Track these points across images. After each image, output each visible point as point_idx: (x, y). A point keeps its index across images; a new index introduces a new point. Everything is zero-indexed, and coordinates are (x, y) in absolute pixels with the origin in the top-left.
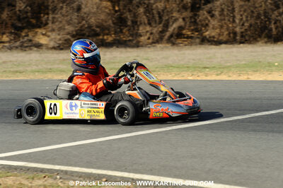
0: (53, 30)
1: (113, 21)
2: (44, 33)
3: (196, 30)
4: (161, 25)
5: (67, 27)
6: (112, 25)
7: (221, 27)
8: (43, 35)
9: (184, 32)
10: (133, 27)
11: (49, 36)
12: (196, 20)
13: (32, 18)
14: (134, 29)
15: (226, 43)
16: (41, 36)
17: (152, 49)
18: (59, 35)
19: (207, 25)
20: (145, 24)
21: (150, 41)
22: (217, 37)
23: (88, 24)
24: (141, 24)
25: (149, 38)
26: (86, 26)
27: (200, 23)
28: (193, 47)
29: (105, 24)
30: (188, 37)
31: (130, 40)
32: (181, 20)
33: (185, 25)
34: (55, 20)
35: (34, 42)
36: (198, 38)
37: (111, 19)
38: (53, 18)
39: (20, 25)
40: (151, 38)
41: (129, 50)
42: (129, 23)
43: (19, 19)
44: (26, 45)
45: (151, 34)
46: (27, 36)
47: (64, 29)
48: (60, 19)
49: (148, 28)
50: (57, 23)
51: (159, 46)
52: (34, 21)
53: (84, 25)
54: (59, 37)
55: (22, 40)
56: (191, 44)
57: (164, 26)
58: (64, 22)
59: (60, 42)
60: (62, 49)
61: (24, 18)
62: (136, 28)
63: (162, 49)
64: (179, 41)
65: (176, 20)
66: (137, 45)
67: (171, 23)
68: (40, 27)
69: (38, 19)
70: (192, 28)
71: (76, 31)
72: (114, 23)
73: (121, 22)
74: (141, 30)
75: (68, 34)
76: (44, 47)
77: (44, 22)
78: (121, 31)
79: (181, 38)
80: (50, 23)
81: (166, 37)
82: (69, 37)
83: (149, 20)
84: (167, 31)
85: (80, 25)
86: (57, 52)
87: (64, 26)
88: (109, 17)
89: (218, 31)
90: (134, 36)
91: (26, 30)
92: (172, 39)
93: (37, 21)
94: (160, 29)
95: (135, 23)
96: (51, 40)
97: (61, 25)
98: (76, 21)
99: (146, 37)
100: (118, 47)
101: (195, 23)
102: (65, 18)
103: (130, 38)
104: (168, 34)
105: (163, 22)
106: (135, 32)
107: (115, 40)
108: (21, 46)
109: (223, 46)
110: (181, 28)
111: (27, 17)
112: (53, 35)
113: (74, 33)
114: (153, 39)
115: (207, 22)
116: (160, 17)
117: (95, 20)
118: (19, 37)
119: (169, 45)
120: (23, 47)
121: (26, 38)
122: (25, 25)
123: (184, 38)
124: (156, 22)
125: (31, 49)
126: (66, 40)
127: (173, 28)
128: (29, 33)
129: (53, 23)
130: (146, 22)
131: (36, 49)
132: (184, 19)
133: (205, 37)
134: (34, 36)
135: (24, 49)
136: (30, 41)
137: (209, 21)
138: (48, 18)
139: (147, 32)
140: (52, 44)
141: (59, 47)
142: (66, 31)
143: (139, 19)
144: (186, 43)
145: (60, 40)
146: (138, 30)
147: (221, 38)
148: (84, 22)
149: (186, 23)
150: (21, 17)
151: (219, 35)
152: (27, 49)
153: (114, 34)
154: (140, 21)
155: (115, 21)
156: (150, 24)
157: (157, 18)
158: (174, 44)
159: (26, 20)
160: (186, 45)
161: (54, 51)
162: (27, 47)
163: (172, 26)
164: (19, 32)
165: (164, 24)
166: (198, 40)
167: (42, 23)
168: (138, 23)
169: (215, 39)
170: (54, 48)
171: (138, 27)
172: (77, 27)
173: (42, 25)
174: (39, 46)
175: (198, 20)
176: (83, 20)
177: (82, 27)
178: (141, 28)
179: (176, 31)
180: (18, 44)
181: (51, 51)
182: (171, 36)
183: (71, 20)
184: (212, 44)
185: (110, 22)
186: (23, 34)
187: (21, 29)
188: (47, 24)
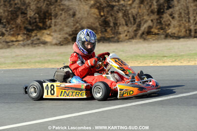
0: (55, 31)
1: (99, 23)
2: (49, 33)
3: (162, 28)
4: (135, 26)
5: (65, 29)
6: (99, 26)
7: (180, 26)
8: (48, 34)
9: (152, 30)
10: (115, 27)
11: (52, 36)
12: (161, 21)
13: (40, 23)
14: (115, 29)
15: (184, 37)
16: (47, 36)
17: (129, 43)
18: (60, 34)
19: (169, 24)
20: (123, 25)
21: (127, 37)
22: (176, 33)
23: (81, 26)
24: (120, 25)
25: (126, 36)
26: (80, 27)
27: (164, 23)
28: (159, 41)
29: (93, 26)
30: (156, 34)
31: (112, 38)
32: (150, 21)
33: (153, 25)
34: (57, 24)
35: (41, 40)
36: (163, 34)
37: (98, 22)
38: (55, 22)
39: (31, 28)
40: (128, 35)
41: (112, 44)
42: (112, 24)
43: (30, 23)
44: (35, 42)
45: (128, 32)
46: (36, 36)
47: (64, 30)
48: (60, 23)
49: (126, 28)
50: (58, 26)
51: (134, 41)
52: (41, 25)
53: (78, 27)
54: (59, 36)
55: (32, 39)
56: (157, 39)
57: (137, 26)
58: (63, 25)
59: (61, 40)
60: (62, 45)
61: (34, 23)
62: (117, 28)
63: (136, 43)
64: (149, 37)
65: (146, 21)
66: (118, 41)
67: (142, 24)
68: (45, 29)
69: (44, 23)
70: (158, 27)
71: (72, 31)
72: (100, 25)
73: (105, 23)
74: (121, 29)
75: (67, 33)
76: (49, 44)
77: (48, 25)
78: (106, 31)
79: (150, 35)
80: (53, 25)
81: (139, 34)
82: (67, 36)
83: (126, 22)
84: (140, 30)
85: (75, 27)
86: (59, 47)
87: (63, 28)
88: (97, 20)
89: (177, 29)
90: (116, 34)
91: (35, 32)
92: (144, 36)
93: (43, 25)
94: (135, 29)
95: (115, 24)
96: (54, 38)
97: (61, 27)
98: (72, 24)
99: (125, 35)
100: (103, 42)
101: (160, 23)
102: (64, 22)
103: (113, 36)
104: (140, 32)
105: (136, 24)
106: (116, 31)
107: (101, 37)
108: (32, 43)
109: (182, 40)
110: (150, 27)
111: (36, 22)
112: (55, 35)
113: (71, 33)
114: (130, 36)
115: (169, 22)
116: (134, 20)
117: (86, 23)
118: (30, 37)
119: (141, 40)
120: (33, 44)
121: (35, 37)
122: (34, 28)
123: (153, 35)
124: (131, 23)
125: (39, 46)
126: (65, 38)
127: (144, 27)
128: (38, 34)
129: (55, 25)
130: (124, 23)
131: (42, 45)
132: (152, 21)
133: (168, 34)
134: (41, 36)
135: (34, 45)
136: (39, 39)
137: (171, 22)
138: (51, 22)
139: (125, 31)
140: (54, 41)
141: (60, 43)
142: (65, 32)
143: (118, 22)
144: (154, 38)
145: (60, 38)
146: (118, 29)
147: (180, 34)
148: (78, 25)
149: (154, 24)
150: (32, 22)
151: (179, 32)
152: (36, 45)
153: (101, 33)
154: (120, 23)
155: (101, 24)
156: (127, 25)
157: (132, 21)
158: (145, 39)
159: (35, 24)
160: (154, 40)
161: (56, 47)
162: (36, 44)
163: (143, 26)
164: (30, 33)
165: (138, 25)
166: (163, 36)
167: (47, 26)
168: (118, 24)
169: (176, 35)
170: (56, 44)
171: (118, 27)
172: (72, 28)
173: (47, 28)
174: (45, 43)
175: (162, 21)
176: (77, 23)
177: (76, 28)
178: (120, 28)
179: (146, 30)
180: (29, 42)
181: (53, 47)
182: (143, 33)
183: (68, 23)
184: (173, 39)
185: (97, 24)
186: (33, 34)
187: (32, 31)
188: (50, 27)
